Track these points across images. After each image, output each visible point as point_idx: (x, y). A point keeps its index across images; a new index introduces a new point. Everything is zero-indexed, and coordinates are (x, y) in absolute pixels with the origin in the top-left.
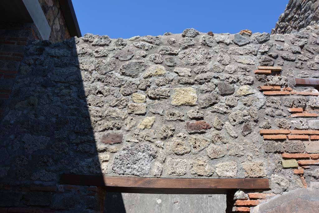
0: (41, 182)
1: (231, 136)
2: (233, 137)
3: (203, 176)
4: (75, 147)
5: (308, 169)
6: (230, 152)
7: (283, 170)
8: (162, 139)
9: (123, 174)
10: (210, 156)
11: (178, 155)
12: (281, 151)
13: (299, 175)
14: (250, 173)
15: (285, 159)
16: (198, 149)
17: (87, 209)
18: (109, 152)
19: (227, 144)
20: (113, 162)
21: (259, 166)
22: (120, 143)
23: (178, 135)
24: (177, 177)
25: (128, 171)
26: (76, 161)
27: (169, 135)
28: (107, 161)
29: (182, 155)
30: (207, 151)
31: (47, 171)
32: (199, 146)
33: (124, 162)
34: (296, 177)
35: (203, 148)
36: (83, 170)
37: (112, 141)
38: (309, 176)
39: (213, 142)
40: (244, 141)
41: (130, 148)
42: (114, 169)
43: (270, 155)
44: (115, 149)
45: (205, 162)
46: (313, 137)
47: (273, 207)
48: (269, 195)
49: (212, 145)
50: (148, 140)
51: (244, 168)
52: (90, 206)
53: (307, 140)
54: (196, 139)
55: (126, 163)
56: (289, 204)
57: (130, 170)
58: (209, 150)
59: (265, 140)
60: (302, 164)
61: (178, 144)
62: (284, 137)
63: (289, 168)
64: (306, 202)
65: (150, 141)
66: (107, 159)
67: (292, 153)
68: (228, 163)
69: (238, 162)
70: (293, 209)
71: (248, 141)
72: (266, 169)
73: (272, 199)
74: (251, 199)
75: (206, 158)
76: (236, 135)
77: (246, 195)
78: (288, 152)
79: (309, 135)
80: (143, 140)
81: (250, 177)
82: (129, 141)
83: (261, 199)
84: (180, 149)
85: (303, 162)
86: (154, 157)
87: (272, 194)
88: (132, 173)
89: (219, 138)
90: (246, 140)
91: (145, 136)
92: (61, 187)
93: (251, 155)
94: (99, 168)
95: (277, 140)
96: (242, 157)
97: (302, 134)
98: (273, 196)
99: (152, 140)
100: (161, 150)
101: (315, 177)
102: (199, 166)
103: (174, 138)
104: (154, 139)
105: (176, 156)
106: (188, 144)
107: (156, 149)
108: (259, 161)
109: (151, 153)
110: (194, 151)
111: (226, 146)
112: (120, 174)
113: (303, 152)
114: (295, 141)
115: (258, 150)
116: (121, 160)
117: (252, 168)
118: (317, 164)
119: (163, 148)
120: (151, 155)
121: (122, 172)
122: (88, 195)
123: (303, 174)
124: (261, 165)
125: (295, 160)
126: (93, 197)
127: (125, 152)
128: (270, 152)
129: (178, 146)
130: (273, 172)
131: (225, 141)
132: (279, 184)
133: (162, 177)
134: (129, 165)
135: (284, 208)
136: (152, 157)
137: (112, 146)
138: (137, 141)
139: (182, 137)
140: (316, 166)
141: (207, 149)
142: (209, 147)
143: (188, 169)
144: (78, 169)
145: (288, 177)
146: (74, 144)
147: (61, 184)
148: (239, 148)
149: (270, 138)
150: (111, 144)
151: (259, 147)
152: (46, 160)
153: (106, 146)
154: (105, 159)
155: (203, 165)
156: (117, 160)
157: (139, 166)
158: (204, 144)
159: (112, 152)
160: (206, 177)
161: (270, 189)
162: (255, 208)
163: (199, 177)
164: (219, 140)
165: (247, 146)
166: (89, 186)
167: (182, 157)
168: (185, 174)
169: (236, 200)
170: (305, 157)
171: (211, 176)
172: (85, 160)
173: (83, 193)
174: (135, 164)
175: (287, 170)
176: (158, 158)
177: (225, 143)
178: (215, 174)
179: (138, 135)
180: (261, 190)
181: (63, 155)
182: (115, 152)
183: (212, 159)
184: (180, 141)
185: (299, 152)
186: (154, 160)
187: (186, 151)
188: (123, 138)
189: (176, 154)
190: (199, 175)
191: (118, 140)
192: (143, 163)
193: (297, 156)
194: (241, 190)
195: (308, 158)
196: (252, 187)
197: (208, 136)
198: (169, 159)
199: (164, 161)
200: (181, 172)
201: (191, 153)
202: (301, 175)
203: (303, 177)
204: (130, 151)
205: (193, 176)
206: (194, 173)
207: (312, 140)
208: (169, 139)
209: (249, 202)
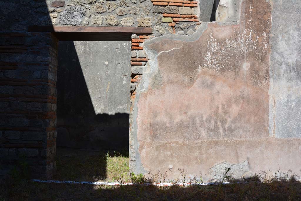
0: (17, 31)
1: (132, 2)
2: (133, 3)
3: (112, 25)
4: (35, 10)
5: (178, 23)
6: (130, 11)
7: (162, 23)
8: (89, 4)
9: (66, 25)
10: (118, 14)
11: (98, 13)
12: (163, 12)
13: (172, 27)
14: (141, 24)
15: (164, 17)
16: (111, 10)
17: (46, 44)
18: (57, 12)
19: (129, 7)
20: (59, 18)
21: (147, 20)
22: (63, 6)
23: (99, 2)
24: (97, 26)
25: (68, 23)
26: (37, 18)
27: (93, 1)
28: (55, 17)
29: (101, 13)
30: (117, 11)
31: (19, 25)
32: (112, 8)
33: (66, 18)
34: (170, 27)
35: (114, 9)
36: (41, 23)
37: (58, 6)
38: (178, 27)
39: (120, 6)
40: (140, 6)
41: (69, 9)
42: (60, 22)
43: (155, 14)
44: (60, 10)
45: (114, 17)
46: (185, 5)
47: (152, 43)
48: (151, 37)
49: (120, 7)
50: (80, 5)
51: (138, 21)
52: (47, 43)
53: (182, 6)
54: (110, 4)
55: (67, 18)
56: (161, 41)
57: (70, 22)
58: (118, 11)
59: (154, 5)
60: (175, 20)
61: (99, 7)
62: (166, 4)
63: (166, 22)
64: (171, 40)
65: (81, 5)
66: (56, 16)
67: (170, 14)
68: (128, 18)
69: (135, 17)
70: (163, 44)
71: (143, 6)
72: (151, 23)
73: (152, 39)
74: (140, 39)
75: (115, 15)
76: (136, 2)
77: (138, 37)
78: (167, 13)
79: (183, 3)
80: (77, 4)
81: (141, 27)
82: (68, 5)
83: (146, 39)
84: (100, 10)
85: (175, 19)
86: (84, 15)
87: (153, 36)
88: (71, 24)
89: (125, 3)
90: (141, 5)
91: (78, 2)
92: (29, 33)
93: (143, 14)
94: (51, 21)
95: (161, 6)
96: (138, 15)
97: (179, 3)
98: (154, 38)
99: (83, 5)
100: (88, 10)
101: (181, 28)
102: (111, 20)
103: (96, 4)
104: (84, 4)
105: (97, 14)
106: (105, 7)
107: (85, 10)
108: (148, 18)
109: (82, 12)
110: (108, 11)
111: (128, 8)
112: (64, 25)
113: (177, 14)
114: (173, 7)
115: (148, 11)
116: (64, 17)
117: (143, 21)
118: (184, 20)
119: (90, 9)
120: (82, 13)
121: (65, 23)
122: (46, 37)
123: (174, 26)
124: (149, 20)
125: (171, 18)
126: (49, 38)
127: (67, 12)
128: (155, 13)
129: (99, 8)
130: (156, 24)
131: (128, 5)
132: (158, 31)
133: (88, 26)
134: (69, 19)
135: (158, 44)
136: (83, 15)
137: (58, 9)
138: (74, 5)
139: (101, 3)
140: (184, 22)
141: (116, 10)
142: (118, 9)
143: (104, 21)
144: (39, 23)
145: (164, 27)
146: (34, 8)
147: (29, 32)
148: (136, 10)
149: (157, 4)
150: (57, 7)
151: (150, 9)
152: (17, 18)
153: (55, 8)
154: (54, 16)
155: (113, 19)
156: (62, 17)
157: (75, 20)
158: (115, 7)
159: (59, 12)
160: (115, 26)
161: (152, 34)
162: (142, 43)
163: (110, 26)
164: (124, 5)
165: (142, 9)
166: (46, 32)
167: (101, 14)
168: (102, 24)
169: (132, 39)
170: (178, 16)
171: (117, 25)
172: (42, 17)
173: (43, 36)
174: (73, 19)
175: (165, 24)
176: (87, 15)
177: (128, 7)
178: (120, 24)
179: (74, 1)
180: (147, 34)
181: (28, 14)
182: (60, 12)
183: (119, 16)
184: (100, 5)
185: (174, 13)
186: (84, 16)
187: (103, 11)
188: (65, 3)
189: (97, 12)
190: (111, 25)
191: (62, 4)
192: (77, 18)
193: (172, 15)
194: (135, 33)
195: (180, 17)
196: (142, 32)
197: (117, 2)
198: (93, 16)
199: (90, 17)
200: (99, 23)
201: (107, 12)
202: (173, 27)
203: (174, 28)
204: (69, 11)
205: (107, 25)
206: (107, 23)
207: (185, 7)
208: (94, 4)
209: (139, 40)
